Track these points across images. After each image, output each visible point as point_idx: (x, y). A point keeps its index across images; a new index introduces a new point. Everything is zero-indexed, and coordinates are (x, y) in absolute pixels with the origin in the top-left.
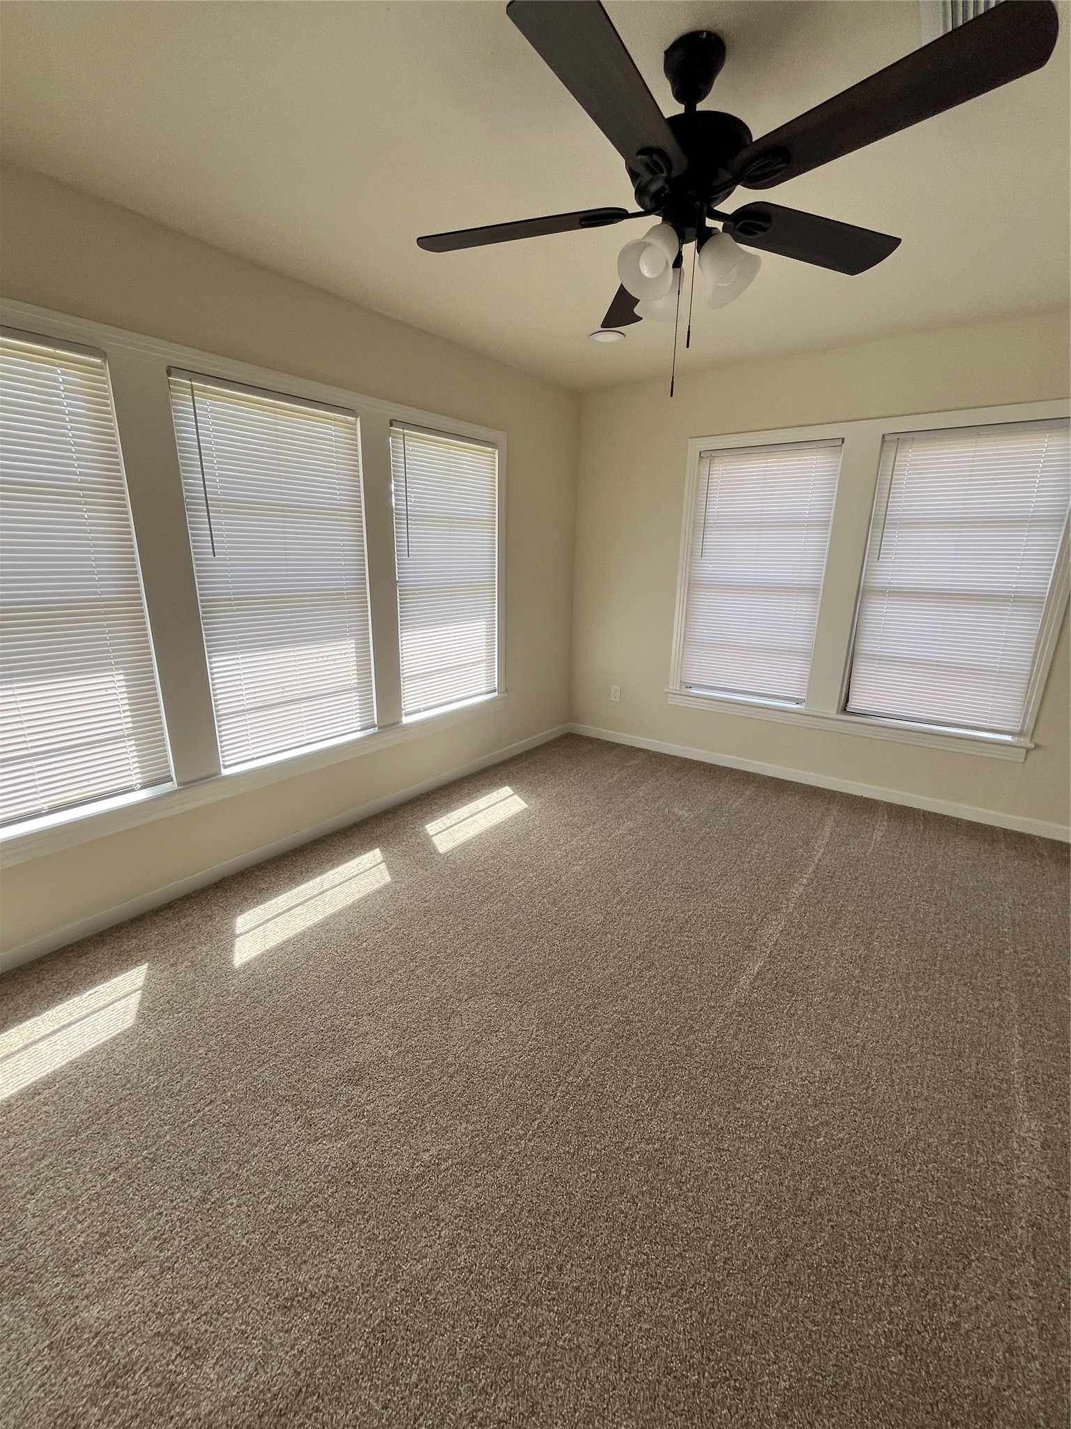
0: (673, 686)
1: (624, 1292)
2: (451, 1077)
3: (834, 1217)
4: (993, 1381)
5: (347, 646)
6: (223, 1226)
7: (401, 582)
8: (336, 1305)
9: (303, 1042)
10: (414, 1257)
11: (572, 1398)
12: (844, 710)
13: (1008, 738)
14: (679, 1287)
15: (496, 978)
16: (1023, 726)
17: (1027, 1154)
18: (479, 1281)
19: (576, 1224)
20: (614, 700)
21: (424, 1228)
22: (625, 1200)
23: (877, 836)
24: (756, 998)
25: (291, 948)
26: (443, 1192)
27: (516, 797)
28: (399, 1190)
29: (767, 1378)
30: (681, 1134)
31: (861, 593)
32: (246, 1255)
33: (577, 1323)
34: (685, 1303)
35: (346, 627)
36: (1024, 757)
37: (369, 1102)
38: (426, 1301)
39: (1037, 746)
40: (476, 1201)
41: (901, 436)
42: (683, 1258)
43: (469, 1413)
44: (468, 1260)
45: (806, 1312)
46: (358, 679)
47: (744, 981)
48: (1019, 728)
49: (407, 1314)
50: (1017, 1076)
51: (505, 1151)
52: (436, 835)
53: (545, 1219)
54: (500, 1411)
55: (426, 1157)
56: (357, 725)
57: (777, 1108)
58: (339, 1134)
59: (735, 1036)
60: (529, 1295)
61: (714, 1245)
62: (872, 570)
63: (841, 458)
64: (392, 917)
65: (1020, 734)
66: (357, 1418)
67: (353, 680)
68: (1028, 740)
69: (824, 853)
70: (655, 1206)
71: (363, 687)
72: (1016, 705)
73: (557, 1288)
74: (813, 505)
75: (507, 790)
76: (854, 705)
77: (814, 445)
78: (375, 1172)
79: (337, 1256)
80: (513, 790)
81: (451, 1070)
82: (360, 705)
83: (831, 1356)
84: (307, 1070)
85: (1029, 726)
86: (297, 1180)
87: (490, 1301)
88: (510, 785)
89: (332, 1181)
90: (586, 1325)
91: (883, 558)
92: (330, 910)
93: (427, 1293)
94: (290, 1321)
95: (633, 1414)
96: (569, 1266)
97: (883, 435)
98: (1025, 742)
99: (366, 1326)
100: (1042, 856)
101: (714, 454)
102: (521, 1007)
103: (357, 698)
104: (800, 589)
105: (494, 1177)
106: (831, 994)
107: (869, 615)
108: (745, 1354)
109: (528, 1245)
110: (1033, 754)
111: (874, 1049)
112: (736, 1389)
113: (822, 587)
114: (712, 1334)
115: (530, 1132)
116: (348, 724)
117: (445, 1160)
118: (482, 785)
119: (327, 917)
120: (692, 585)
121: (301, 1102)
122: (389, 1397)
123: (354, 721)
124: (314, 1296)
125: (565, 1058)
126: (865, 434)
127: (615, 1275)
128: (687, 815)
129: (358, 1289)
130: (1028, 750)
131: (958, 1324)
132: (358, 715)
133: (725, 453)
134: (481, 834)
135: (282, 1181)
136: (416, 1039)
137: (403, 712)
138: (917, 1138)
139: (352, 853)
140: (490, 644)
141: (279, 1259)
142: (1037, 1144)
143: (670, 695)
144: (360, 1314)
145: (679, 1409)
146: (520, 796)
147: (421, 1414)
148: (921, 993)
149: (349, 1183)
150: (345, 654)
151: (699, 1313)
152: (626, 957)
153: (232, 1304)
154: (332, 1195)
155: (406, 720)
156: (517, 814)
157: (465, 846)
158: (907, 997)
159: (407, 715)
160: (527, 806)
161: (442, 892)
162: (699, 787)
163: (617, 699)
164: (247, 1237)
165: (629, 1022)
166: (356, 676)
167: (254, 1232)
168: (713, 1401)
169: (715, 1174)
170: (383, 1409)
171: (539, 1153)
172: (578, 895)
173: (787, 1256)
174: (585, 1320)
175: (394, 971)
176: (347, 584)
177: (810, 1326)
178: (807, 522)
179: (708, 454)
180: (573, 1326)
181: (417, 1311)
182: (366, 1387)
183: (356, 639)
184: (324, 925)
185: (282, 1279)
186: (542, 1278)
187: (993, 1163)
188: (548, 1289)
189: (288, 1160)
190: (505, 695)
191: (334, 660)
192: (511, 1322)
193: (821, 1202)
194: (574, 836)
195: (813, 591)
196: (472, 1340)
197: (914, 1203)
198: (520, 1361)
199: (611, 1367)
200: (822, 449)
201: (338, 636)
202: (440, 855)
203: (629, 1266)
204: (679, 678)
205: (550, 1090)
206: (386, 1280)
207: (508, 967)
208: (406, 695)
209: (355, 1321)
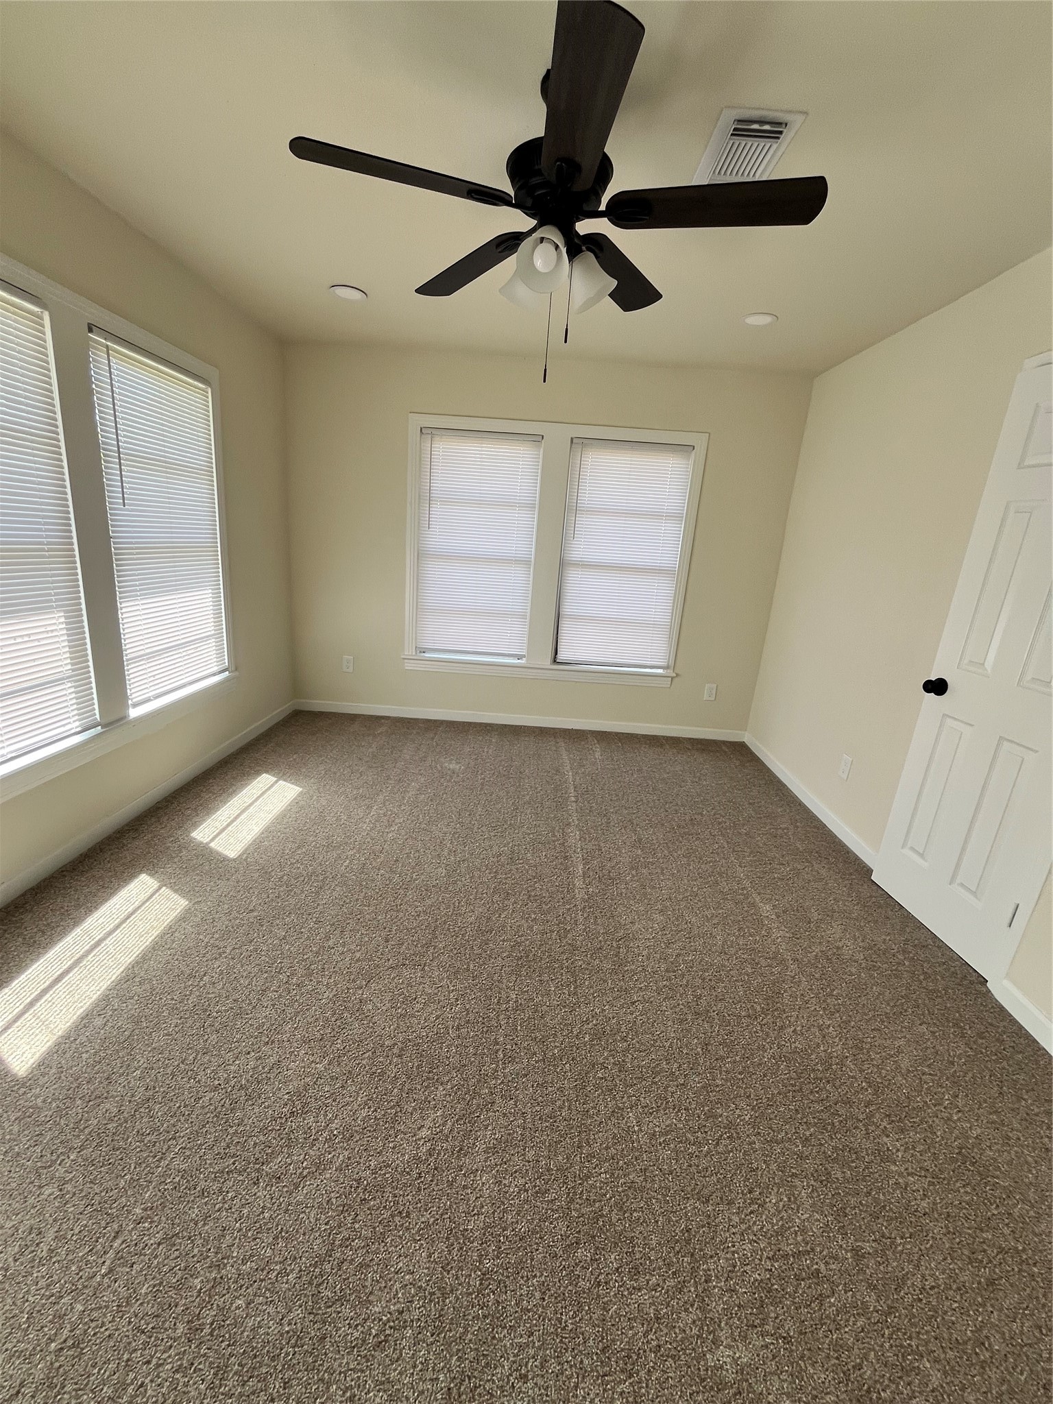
0: (409, 651)
1: (636, 1128)
2: (400, 1056)
3: (715, 1008)
4: (822, 1048)
5: (54, 621)
6: (246, 1334)
7: (115, 538)
8: (431, 1301)
9: (203, 1107)
10: (472, 1214)
11: (650, 1217)
12: (555, 661)
13: (660, 671)
14: (665, 1102)
15: (382, 954)
16: (668, 664)
17: (773, 924)
18: (537, 1193)
19: (578, 1105)
20: (348, 670)
21: (465, 1187)
22: (599, 1069)
23: (597, 755)
24: (593, 891)
25: (99, 1022)
26: (461, 1149)
27: (281, 782)
28: (420, 1174)
29: (738, 1120)
30: (605, 1006)
31: (563, 564)
32: (297, 1338)
33: (621, 1168)
34: (674, 1109)
35: (50, 595)
36: (670, 683)
37: (331, 1121)
38: (507, 1237)
39: (677, 675)
40: (494, 1139)
41: (584, 441)
42: (656, 1083)
43: (594, 1283)
44: (518, 1184)
45: (733, 1070)
46: (72, 664)
47: (578, 883)
48: (666, 664)
49: (498, 1258)
50: (747, 883)
51: (490, 1088)
52: (212, 840)
53: (555, 1117)
54: (613, 1264)
55: (424, 1133)
56: (75, 726)
57: (648, 959)
58: (320, 1166)
59: (595, 923)
60: (579, 1175)
61: (667, 1064)
62: (569, 544)
63: (541, 452)
64: (222, 939)
65: (667, 668)
66: (514, 1362)
67: (66, 667)
68: (672, 671)
69: (573, 776)
70: (619, 1061)
71: (78, 674)
72: (664, 647)
73: (594, 1156)
74: (522, 489)
75: (265, 779)
76: (562, 656)
77: (516, 437)
78: (385, 1174)
79: (401, 1264)
80: (274, 776)
81: (396, 1051)
82: (77, 698)
83: (758, 1086)
84: (231, 1131)
85: (672, 663)
86: (304, 1234)
87: (555, 1199)
88: (267, 772)
89: (345, 1209)
90: (628, 1166)
91: (577, 538)
92: (127, 960)
93: (504, 1231)
94: (395, 1349)
95: (688, 1196)
96: (592, 1137)
97: (572, 439)
98: (670, 673)
99: (471, 1294)
100: (689, 749)
101: (434, 432)
102: (423, 969)
103: (73, 690)
104: (517, 561)
105: (495, 1112)
106: (634, 872)
107: (569, 583)
108: (721, 1116)
109: (555, 1142)
110: (676, 680)
111: (675, 897)
112: (728, 1137)
113: (533, 559)
114: (699, 1117)
115: (500, 1062)
116: (64, 725)
117: (444, 1124)
118: (234, 778)
119: (127, 969)
120: (420, 556)
121: (249, 1163)
122: (528, 1325)
123: (71, 720)
124: (403, 1312)
125: (489, 993)
126: (558, 435)
127: (624, 1121)
128: (458, 767)
129: (441, 1273)
130: (672, 678)
131: (795, 1029)
132: (76, 712)
133: (443, 432)
134: (268, 827)
135: (286, 1246)
136: (339, 1041)
137: (130, 702)
138: (725, 941)
139: (108, 888)
140: (217, 615)
141: (339, 1313)
142: (773, 917)
143: (406, 661)
144: (457, 1290)
145: (709, 1172)
146: (285, 780)
147: (562, 1314)
148: (679, 853)
149: (365, 1199)
150: (52, 631)
151: (685, 1110)
152: (485, 895)
153: (318, 1388)
154: (354, 1221)
155: (134, 713)
156: (295, 799)
157: (257, 845)
158: (674, 858)
159: (135, 705)
160: (301, 789)
161: (264, 896)
162: (453, 742)
163: (351, 670)
164: (285, 1321)
165: (519, 944)
166: (69, 661)
167: (290, 1311)
168: (722, 1154)
169: (641, 1020)
170: (529, 1337)
171: (518, 1074)
172: (408, 857)
173: (706, 1044)
174: (625, 1163)
175: (265, 991)
176: (47, 537)
177: (740, 1077)
178: (519, 503)
179: (429, 431)
180: (621, 1172)
181: (505, 1249)
182: (504, 1336)
183: (65, 612)
184: (129, 976)
185: (357, 1325)
186: (581, 1158)
187: (763, 936)
188: (589, 1161)
189: (277, 1225)
190: (237, 673)
191: (38, 640)
192: (580, 1202)
193: (703, 1002)
194: (369, 807)
195: (527, 562)
196: (561, 1235)
197: (744, 978)
198: (603, 1221)
199: (659, 1179)
200: (526, 442)
201: (39, 607)
202: (234, 860)
203: (629, 1110)
204: (414, 644)
205: (494, 1023)
206: (462, 1248)
207: (387, 941)
208: (133, 681)
209: (458, 1299)
